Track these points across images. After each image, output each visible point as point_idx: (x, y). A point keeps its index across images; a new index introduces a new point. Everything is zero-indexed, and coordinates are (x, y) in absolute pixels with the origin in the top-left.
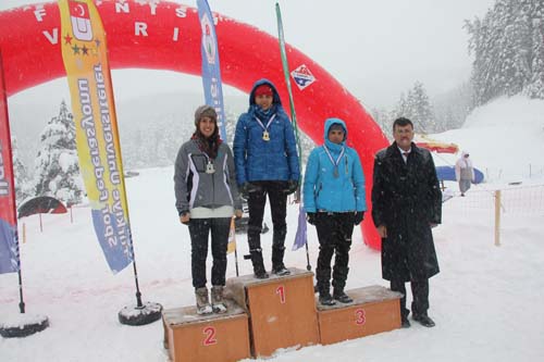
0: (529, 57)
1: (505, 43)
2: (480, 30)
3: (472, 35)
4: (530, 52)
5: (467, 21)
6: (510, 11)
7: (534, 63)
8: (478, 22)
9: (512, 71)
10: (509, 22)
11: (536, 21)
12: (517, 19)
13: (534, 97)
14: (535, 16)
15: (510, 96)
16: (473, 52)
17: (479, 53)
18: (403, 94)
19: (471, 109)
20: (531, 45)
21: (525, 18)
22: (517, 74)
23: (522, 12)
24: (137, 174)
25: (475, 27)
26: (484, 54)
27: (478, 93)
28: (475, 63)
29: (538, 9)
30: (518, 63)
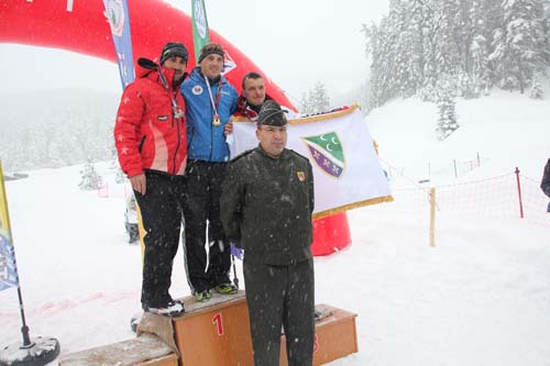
0: (421, 62)
1: (400, 48)
2: (376, 34)
3: (369, 39)
4: (422, 58)
5: (364, 26)
6: (403, 19)
7: (426, 68)
8: (374, 27)
9: (406, 75)
10: (402, 29)
11: (425, 30)
12: (410, 27)
13: (426, 99)
14: (425, 26)
15: (405, 98)
16: (371, 56)
17: (376, 57)
18: (304, 94)
19: (369, 110)
20: (422, 51)
21: (416, 26)
22: (411, 78)
23: (414, 21)
24: (26, 176)
25: (371, 32)
26: (381, 58)
27: (375, 95)
28: (372, 66)
29: (427, 19)
30: (412, 68)
